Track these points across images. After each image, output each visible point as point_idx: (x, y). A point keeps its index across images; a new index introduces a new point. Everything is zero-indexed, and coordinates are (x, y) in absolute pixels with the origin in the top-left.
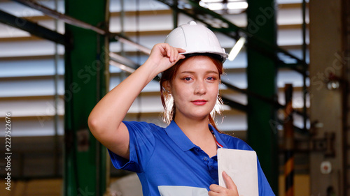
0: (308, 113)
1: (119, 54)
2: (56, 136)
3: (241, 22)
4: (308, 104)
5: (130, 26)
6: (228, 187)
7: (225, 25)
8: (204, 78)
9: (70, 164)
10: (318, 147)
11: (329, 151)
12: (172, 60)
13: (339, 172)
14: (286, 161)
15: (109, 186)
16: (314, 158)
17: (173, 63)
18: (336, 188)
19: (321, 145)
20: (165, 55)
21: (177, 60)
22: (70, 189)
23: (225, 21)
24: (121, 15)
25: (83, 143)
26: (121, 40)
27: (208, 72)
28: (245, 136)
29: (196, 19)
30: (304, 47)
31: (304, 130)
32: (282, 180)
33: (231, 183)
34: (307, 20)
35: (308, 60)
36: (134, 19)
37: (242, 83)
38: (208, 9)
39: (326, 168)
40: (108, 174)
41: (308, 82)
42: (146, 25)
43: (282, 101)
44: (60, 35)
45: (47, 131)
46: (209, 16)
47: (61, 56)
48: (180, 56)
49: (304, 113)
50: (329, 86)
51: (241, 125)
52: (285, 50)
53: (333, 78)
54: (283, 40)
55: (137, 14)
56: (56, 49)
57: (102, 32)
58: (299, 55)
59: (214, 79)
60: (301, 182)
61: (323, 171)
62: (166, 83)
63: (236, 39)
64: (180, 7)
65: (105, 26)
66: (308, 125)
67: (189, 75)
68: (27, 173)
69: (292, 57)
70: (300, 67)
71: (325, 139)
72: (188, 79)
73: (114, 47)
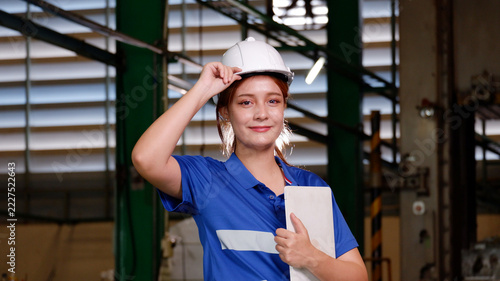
0: (398, 145)
1: (179, 76)
2: (107, 172)
3: (321, 39)
4: (398, 135)
5: (192, 45)
6: (297, 231)
7: (302, 43)
8: (265, 101)
9: (122, 205)
10: (410, 184)
11: (422, 189)
12: (226, 81)
13: (434, 213)
14: (372, 200)
15: (168, 230)
16: (404, 196)
17: (228, 85)
18: (431, 232)
19: (413, 182)
20: (217, 75)
21: (232, 82)
22: (122, 234)
23: (302, 38)
24: (182, 31)
25: (138, 180)
26: (181, 61)
27: (270, 94)
28: (325, 171)
29: (268, 36)
30: (393, 68)
31: (394, 165)
32: (368, 223)
33: (301, 227)
34: (397, 37)
35: (397, 84)
36: (197, 36)
37: (322, 111)
38: (283, 25)
39: (419, 209)
40: (167, 215)
41: (398, 110)
42: (209, 44)
43: (368, 131)
44: (111, 54)
45: (97, 166)
46: (283, 33)
47: (112, 78)
48: (236, 77)
49: (393, 145)
50: (422, 114)
51: (320, 159)
52: (372, 72)
53: (426, 104)
54: (369, 60)
55: (200, 30)
56: (107, 71)
57: (159, 52)
58: (388, 77)
59: (278, 102)
60: (389, 225)
61: (416, 212)
62: (223, 109)
63: (315, 59)
64: (250, 22)
65: (163, 44)
66: (398, 159)
67: (248, 99)
68: (74, 215)
69: (380, 80)
70: (388, 92)
71: (418, 175)
72: (247, 103)
73: (174, 69)
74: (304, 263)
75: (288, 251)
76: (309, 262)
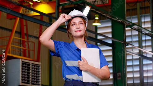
20: (64, 17)
25: (119, 77)
33: (84, 60)
48: (70, 18)
57: (123, 43)
59: (83, 24)
74: (85, 70)
75: (81, 67)
76: (87, 69)
